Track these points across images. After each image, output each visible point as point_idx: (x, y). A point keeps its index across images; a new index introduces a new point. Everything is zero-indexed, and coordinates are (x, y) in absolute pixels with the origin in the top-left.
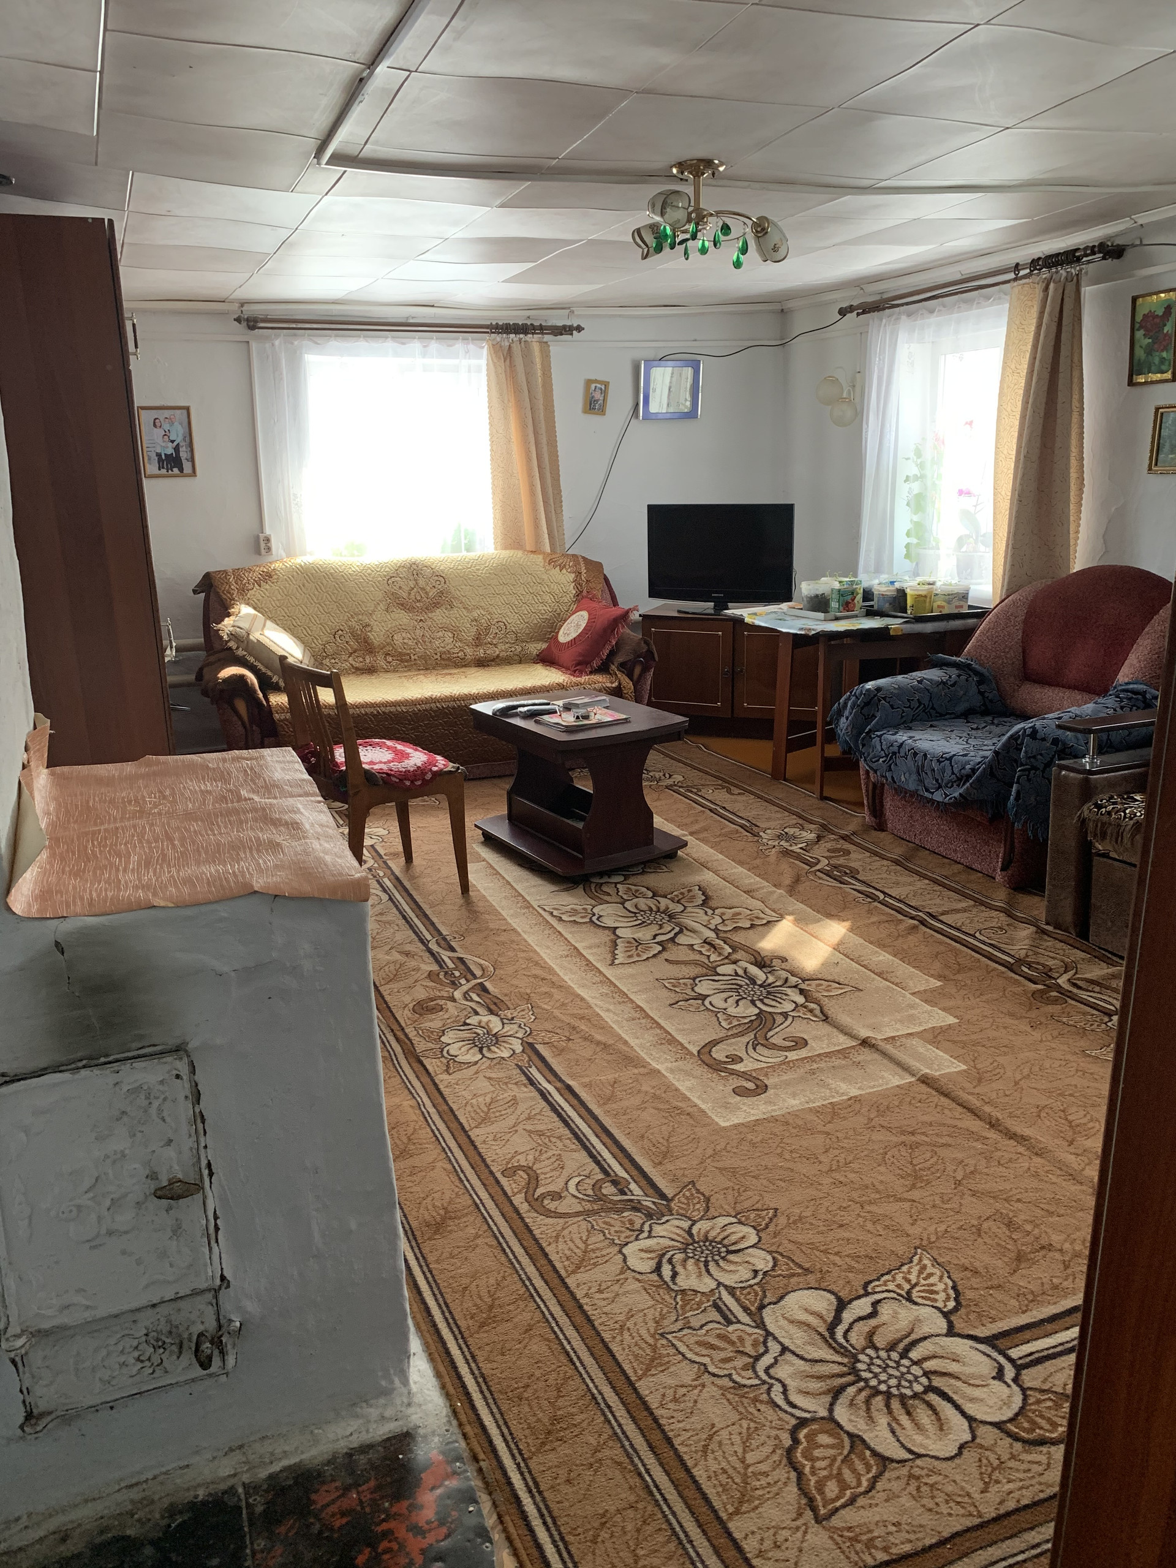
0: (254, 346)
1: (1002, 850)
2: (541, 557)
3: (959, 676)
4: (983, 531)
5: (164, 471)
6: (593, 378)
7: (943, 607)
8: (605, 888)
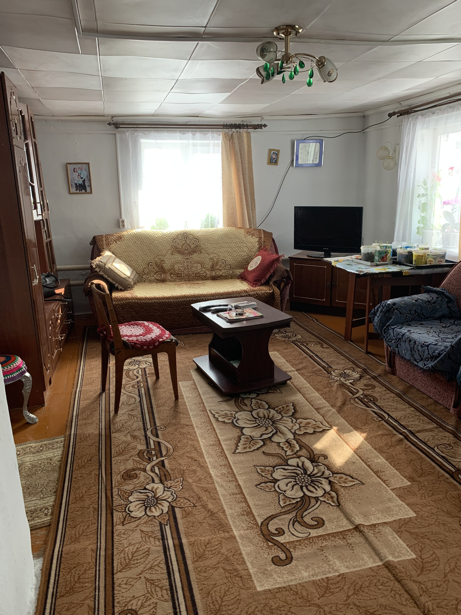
0: (118, 136)
1: (454, 396)
2: (243, 230)
3: (437, 298)
4: (456, 222)
5: (78, 191)
6: (272, 148)
7: (432, 261)
8: (246, 401)
